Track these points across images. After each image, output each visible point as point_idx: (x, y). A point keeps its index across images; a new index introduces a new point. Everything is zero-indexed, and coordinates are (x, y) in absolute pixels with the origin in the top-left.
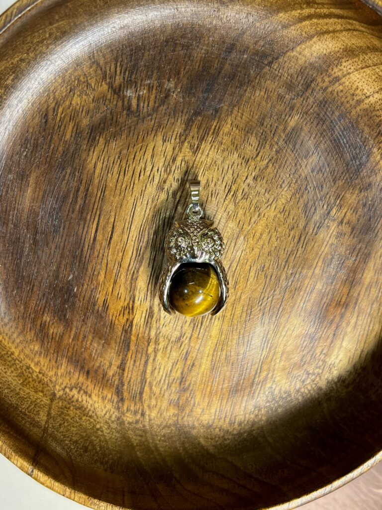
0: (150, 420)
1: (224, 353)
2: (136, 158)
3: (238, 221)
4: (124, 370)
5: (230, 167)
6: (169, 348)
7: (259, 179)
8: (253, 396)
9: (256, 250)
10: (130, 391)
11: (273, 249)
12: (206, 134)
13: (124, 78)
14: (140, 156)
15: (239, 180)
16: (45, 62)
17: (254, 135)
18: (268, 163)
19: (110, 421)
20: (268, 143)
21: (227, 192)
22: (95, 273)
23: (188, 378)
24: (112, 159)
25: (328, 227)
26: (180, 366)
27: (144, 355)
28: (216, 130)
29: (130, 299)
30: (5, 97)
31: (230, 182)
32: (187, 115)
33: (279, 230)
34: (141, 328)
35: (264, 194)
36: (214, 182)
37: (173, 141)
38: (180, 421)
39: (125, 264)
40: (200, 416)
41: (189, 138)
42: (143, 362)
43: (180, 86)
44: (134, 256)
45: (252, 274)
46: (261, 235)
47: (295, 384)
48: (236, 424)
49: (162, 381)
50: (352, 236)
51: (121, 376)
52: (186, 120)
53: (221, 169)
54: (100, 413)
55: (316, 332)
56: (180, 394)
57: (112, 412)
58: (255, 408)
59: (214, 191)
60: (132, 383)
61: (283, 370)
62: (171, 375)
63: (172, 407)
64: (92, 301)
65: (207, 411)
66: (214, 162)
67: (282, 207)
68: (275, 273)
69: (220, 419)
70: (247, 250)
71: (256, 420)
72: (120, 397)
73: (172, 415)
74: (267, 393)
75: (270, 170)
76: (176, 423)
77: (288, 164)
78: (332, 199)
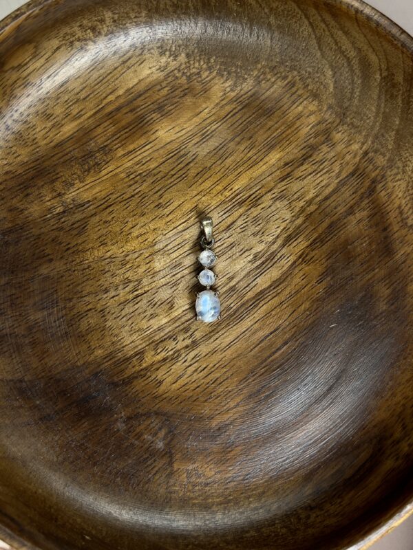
0: (363, 144)
1: (249, 155)
2: (196, 386)
3: (149, 265)
4: (351, 207)
5: (120, 317)
6: (296, 196)
7: (103, 288)
8: (254, 94)
9: (152, 228)
10: (361, 184)
11: (137, 217)
12: (121, 361)
13: (155, 461)
14: (191, 385)
15: (122, 300)
16: (210, 525)
17: (79, 330)
18: (85, 296)
19: (400, 171)
20: (73, 314)
21: (140, 298)
22: (309, 313)
23: (300, 156)
24: (217, 401)
25: (73, 200)
26: (298, 173)
27: (323, 207)
28: (109, 358)
29: (295, 267)
30: (266, 523)
31: (131, 304)
32: (124, 390)
33: (118, 229)
34: (306, 233)
35: (108, 271)
36: (144, 315)
37: (153, 377)
38: (338, 121)
39: (276, 301)
40: (315, 112)
41: (137, 368)
42: (328, 202)
43: (112, 419)
44: (263, 302)
45: (171, 208)
46: (138, 237)
47: (207, 77)
48: (288, 80)
49: (324, 171)
50: (58, 176)
51: (357, 204)
52: (129, 386)
53: (130, 322)
54: (403, 185)
55: (154, 111)
56: (318, 147)
57: (392, 177)
58: (260, 82)
59: (150, 307)
60: (354, 190)
61: (209, 99)
62: (312, 170)
63: (335, 141)
64: (330, 292)
65: (306, 112)
66: (132, 332)
67: (101, 248)
68: (151, 193)
69: (300, 96)
70: (160, 232)
71: (268, 70)
72: (373, 185)
73: (340, 133)
74: (239, 88)
75: (88, 289)
76: (342, 122)
77: (68, 283)
78: (52, 222)
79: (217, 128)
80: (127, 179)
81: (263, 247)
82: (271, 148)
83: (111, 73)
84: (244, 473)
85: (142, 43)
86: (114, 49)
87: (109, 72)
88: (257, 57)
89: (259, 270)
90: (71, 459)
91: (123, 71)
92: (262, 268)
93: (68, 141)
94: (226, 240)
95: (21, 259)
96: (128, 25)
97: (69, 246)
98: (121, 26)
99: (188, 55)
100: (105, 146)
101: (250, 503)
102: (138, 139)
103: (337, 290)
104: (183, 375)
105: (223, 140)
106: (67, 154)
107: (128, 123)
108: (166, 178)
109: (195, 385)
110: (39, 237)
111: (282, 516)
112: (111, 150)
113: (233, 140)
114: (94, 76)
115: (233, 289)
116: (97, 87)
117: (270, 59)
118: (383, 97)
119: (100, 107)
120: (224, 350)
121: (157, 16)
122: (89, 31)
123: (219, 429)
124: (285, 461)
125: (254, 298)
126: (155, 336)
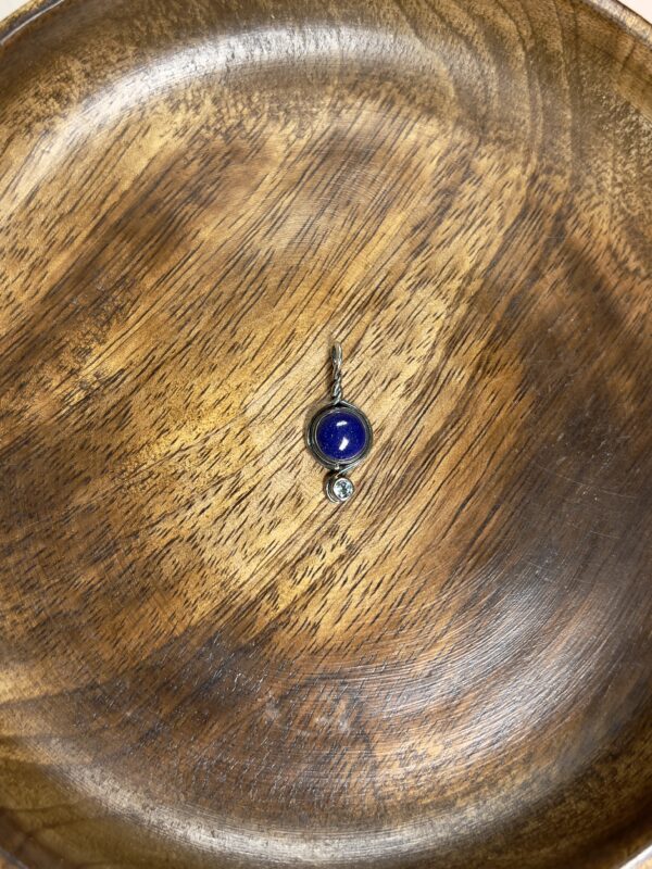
0: (525, 165)
1: (354, 230)
2: (374, 615)
3: (245, 445)
4: (535, 268)
5: (223, 541)
6: (444, 274)
7: (183, 501)
8: (335, 134)
9: (234, 385)
10: (540, 228)
11: (204, 374)
12: (242, 610)
13: (343, 754)
14: (366, 617)
15: (218, 512)
16: (462, 832)
17: (163, 578)
18: (158, 522)
19: (594, 189)
20: (146, 556)
21: (244, 503)
22: (517, 451)
23: (433, 210)
24: (414, 631)
25: (97, 375)
26: (437, 237)
27: (492, 279)
28: (223, 610)
29: (475, 385)
30: (550, 801)
31: (233, 515)
32: (261, 655)
33: (181, 402)
34: (478, 327)
35: (183, 472)
36: (260, 525)
37: (301, 621)
38: (476, 141)
39: (460, 447)
40: (438, 135)
41: (273, 614)
42: (498, 269)
43: (255, 707)
44: (441, 454)
45: (255, 345)
46: (215, 406)
47: (255, 127)
48: (382, 98)
49: (478, 222)
50: (63, 343)
51: (543, 259)
52: (267, 647)
53: (240, 543)
54: (605, 211)
55: (186, 202)
56: (456, 189)
57: (584, 205)
58: (339, 113)
59: (266, 510)
60: (531, 240)
61: (265, 160)
62: (459, 227)
63: (480, 172)
64: (542, 407)
65: (423, 140)
66: (248, 559)
67: (162, 439)
68: (216, 331)
69: (407, 118)
70: (248, 389)
71: (345, 92)
72: (559, 224)
73: (485, 159)
74: (309, 130)
75: (159, 510)
76: (483, 141)
77: (124, 509)
78: (72, 420)
79: (291, 202)
80: (173, 320)
81: (416, 368)
82: (385, 210)
83: (102, 160)
84: (491, 733)
85: (138, 101)
86: (97, 121)
87: (98, 159)
88: (323, 75)
89: (420, 406)
90: (208, 791)
91: (120, 152)
92: (424, 400)
93: (63, 283)
94: (355, 373)
95: (39, 492)
96: (109, 76)
97: (110, 449)
98: (99, 81)
99: (215, 101)
100: (125, 277)
101: (514, 778)
102: (172, 251)
103: (552, 401)
104: (349, 603)
105: (307, 217)
106: (67, 305)
107: (151, 231)
108: (233, 301)
109: (372, 615)
110: (57, 449)
111: (571, 784)
112: (134, 281)
113: (322, 212)
114: (77, 171)
115: (387, 446)
116: (85, 187)
117: (345, 73)
118: (536, 83)
119: (99, 217)
120: (400, 547)
121: (152, 51)
122: (52, 100)
123: (430, 675)
124: (548, 695)
125: (424, 451)
126: (285, 555)
